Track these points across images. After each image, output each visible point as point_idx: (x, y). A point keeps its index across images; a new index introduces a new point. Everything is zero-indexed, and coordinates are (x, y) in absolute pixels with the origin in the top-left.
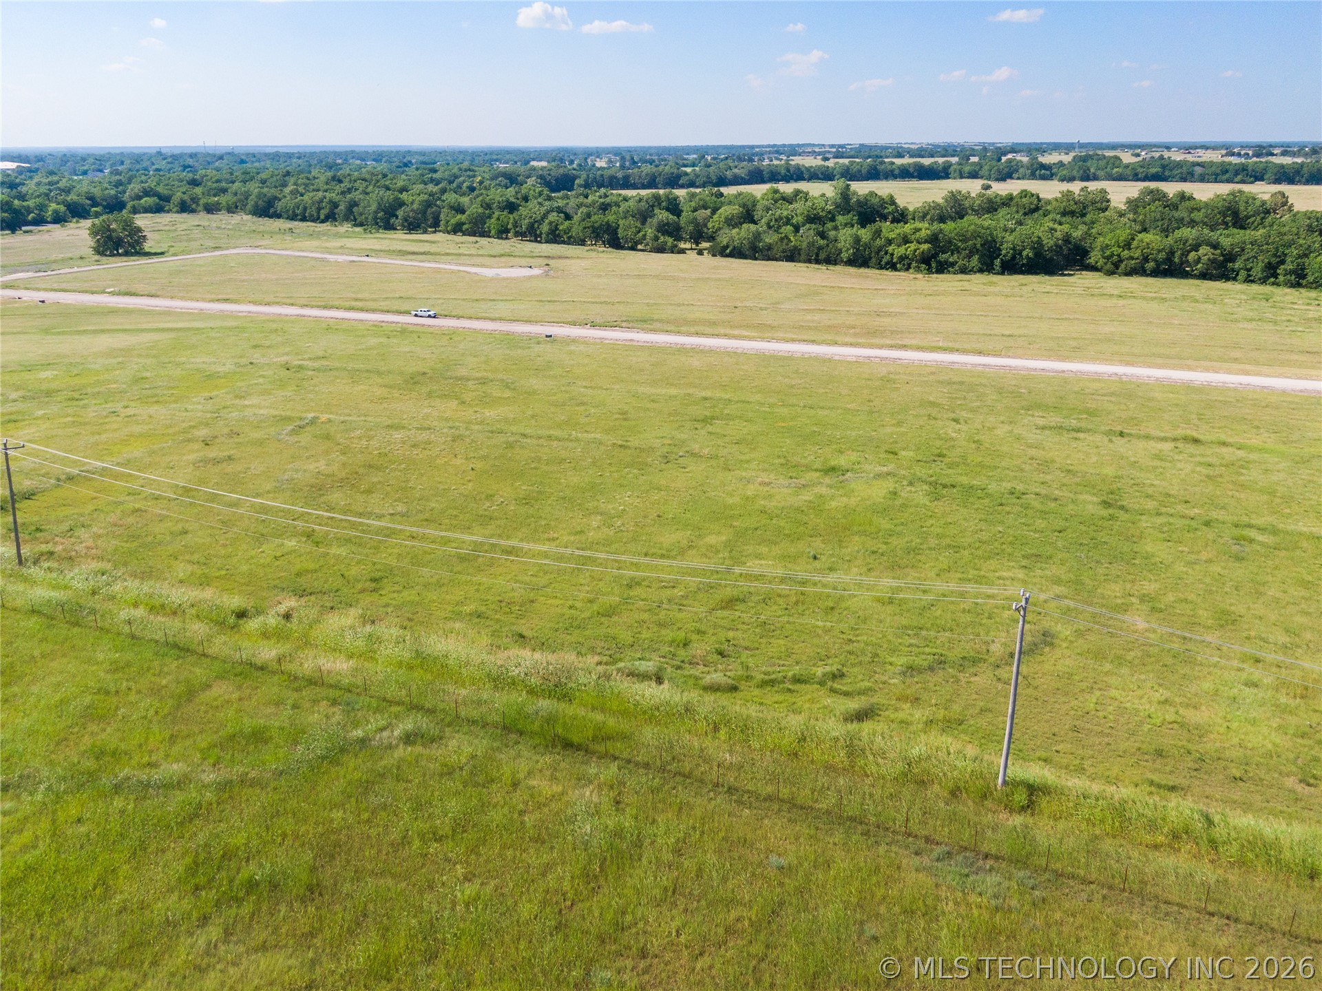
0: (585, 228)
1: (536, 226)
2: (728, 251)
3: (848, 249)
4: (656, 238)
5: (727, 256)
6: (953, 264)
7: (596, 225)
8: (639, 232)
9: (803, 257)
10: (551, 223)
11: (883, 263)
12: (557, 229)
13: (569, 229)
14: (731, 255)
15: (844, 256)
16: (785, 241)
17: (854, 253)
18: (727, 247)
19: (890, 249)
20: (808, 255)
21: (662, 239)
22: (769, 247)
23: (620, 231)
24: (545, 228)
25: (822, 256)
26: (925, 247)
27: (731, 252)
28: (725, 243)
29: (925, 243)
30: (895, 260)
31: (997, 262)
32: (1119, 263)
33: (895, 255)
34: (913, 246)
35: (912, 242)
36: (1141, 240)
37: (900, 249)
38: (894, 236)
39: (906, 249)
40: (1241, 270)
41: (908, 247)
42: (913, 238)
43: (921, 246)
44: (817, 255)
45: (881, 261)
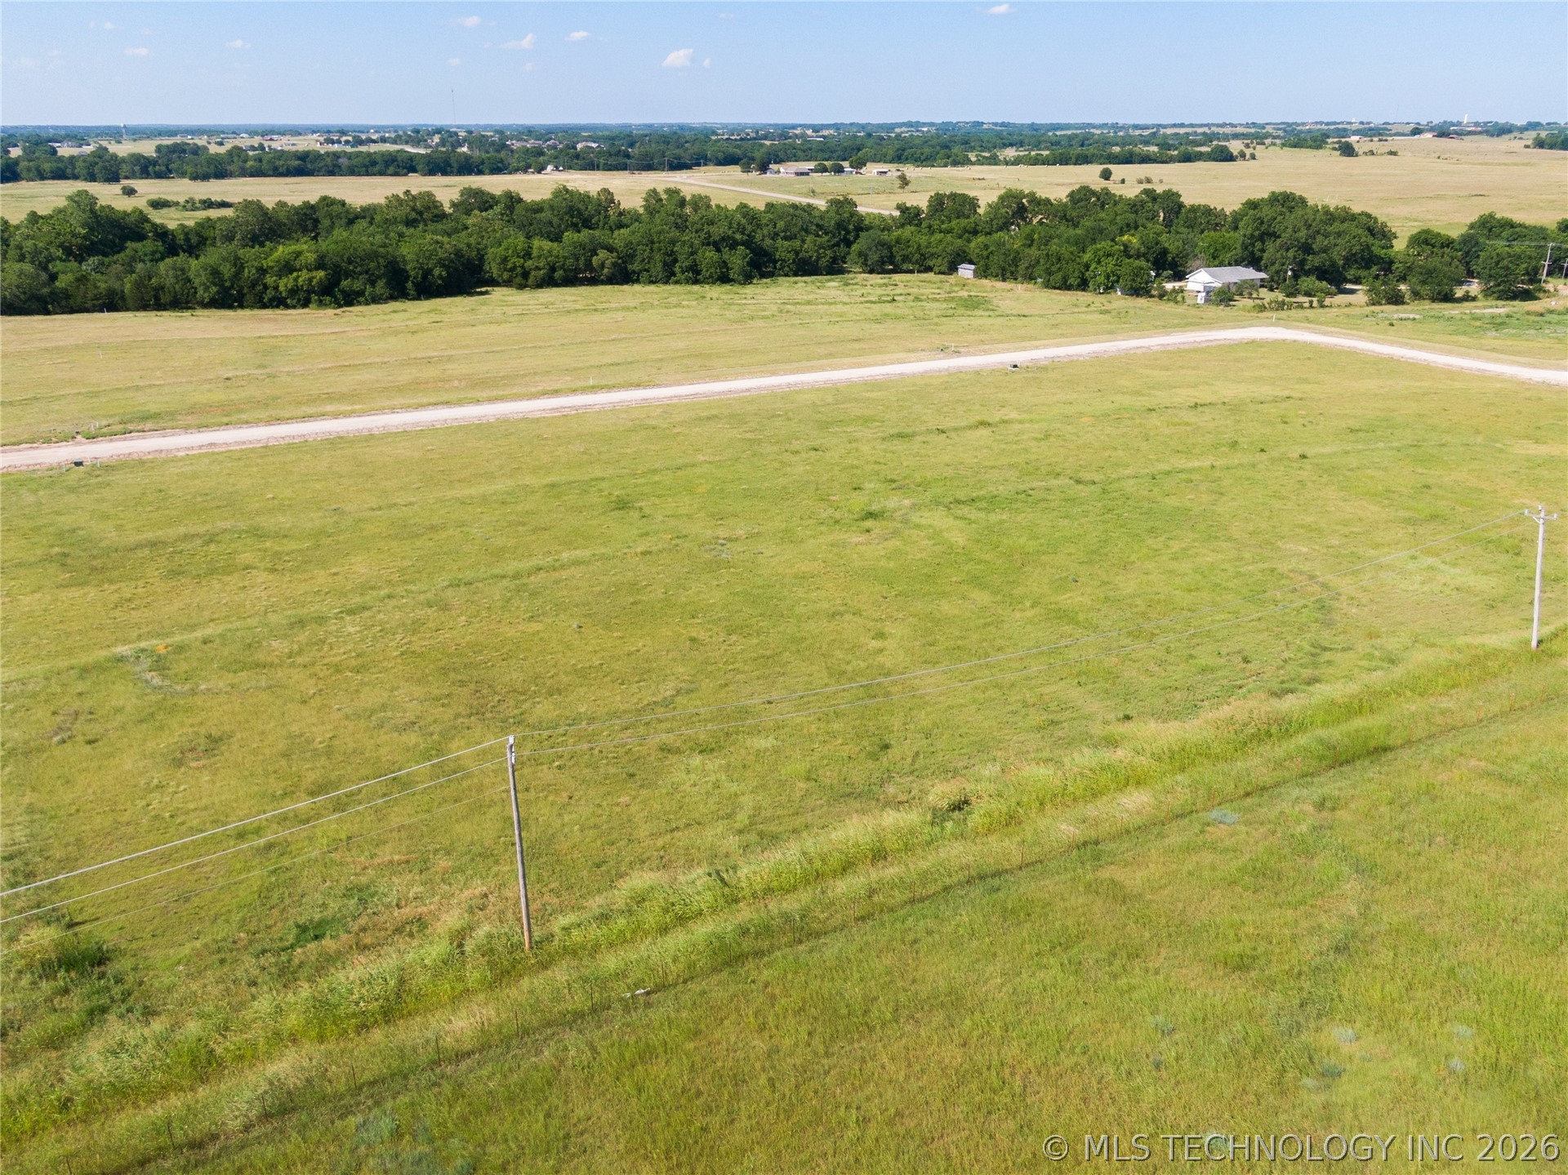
6: (362, 292)
11: (265, 300)
17: (217, 292)
29: (317, 269)
30: (283, 295)
31: (409, 285)
32: (526, 275)
33: (282, 288)
34: (304, 275)
35: (300, 270)
36: (540, 248)
37: (285, 280)
38: (271, 264)
39: (296, 279)
40: (641, 271)
41: (298, 277)
42: (297, 264)
43: (314, 273)
44: (157, 298)
45: (262, 297)
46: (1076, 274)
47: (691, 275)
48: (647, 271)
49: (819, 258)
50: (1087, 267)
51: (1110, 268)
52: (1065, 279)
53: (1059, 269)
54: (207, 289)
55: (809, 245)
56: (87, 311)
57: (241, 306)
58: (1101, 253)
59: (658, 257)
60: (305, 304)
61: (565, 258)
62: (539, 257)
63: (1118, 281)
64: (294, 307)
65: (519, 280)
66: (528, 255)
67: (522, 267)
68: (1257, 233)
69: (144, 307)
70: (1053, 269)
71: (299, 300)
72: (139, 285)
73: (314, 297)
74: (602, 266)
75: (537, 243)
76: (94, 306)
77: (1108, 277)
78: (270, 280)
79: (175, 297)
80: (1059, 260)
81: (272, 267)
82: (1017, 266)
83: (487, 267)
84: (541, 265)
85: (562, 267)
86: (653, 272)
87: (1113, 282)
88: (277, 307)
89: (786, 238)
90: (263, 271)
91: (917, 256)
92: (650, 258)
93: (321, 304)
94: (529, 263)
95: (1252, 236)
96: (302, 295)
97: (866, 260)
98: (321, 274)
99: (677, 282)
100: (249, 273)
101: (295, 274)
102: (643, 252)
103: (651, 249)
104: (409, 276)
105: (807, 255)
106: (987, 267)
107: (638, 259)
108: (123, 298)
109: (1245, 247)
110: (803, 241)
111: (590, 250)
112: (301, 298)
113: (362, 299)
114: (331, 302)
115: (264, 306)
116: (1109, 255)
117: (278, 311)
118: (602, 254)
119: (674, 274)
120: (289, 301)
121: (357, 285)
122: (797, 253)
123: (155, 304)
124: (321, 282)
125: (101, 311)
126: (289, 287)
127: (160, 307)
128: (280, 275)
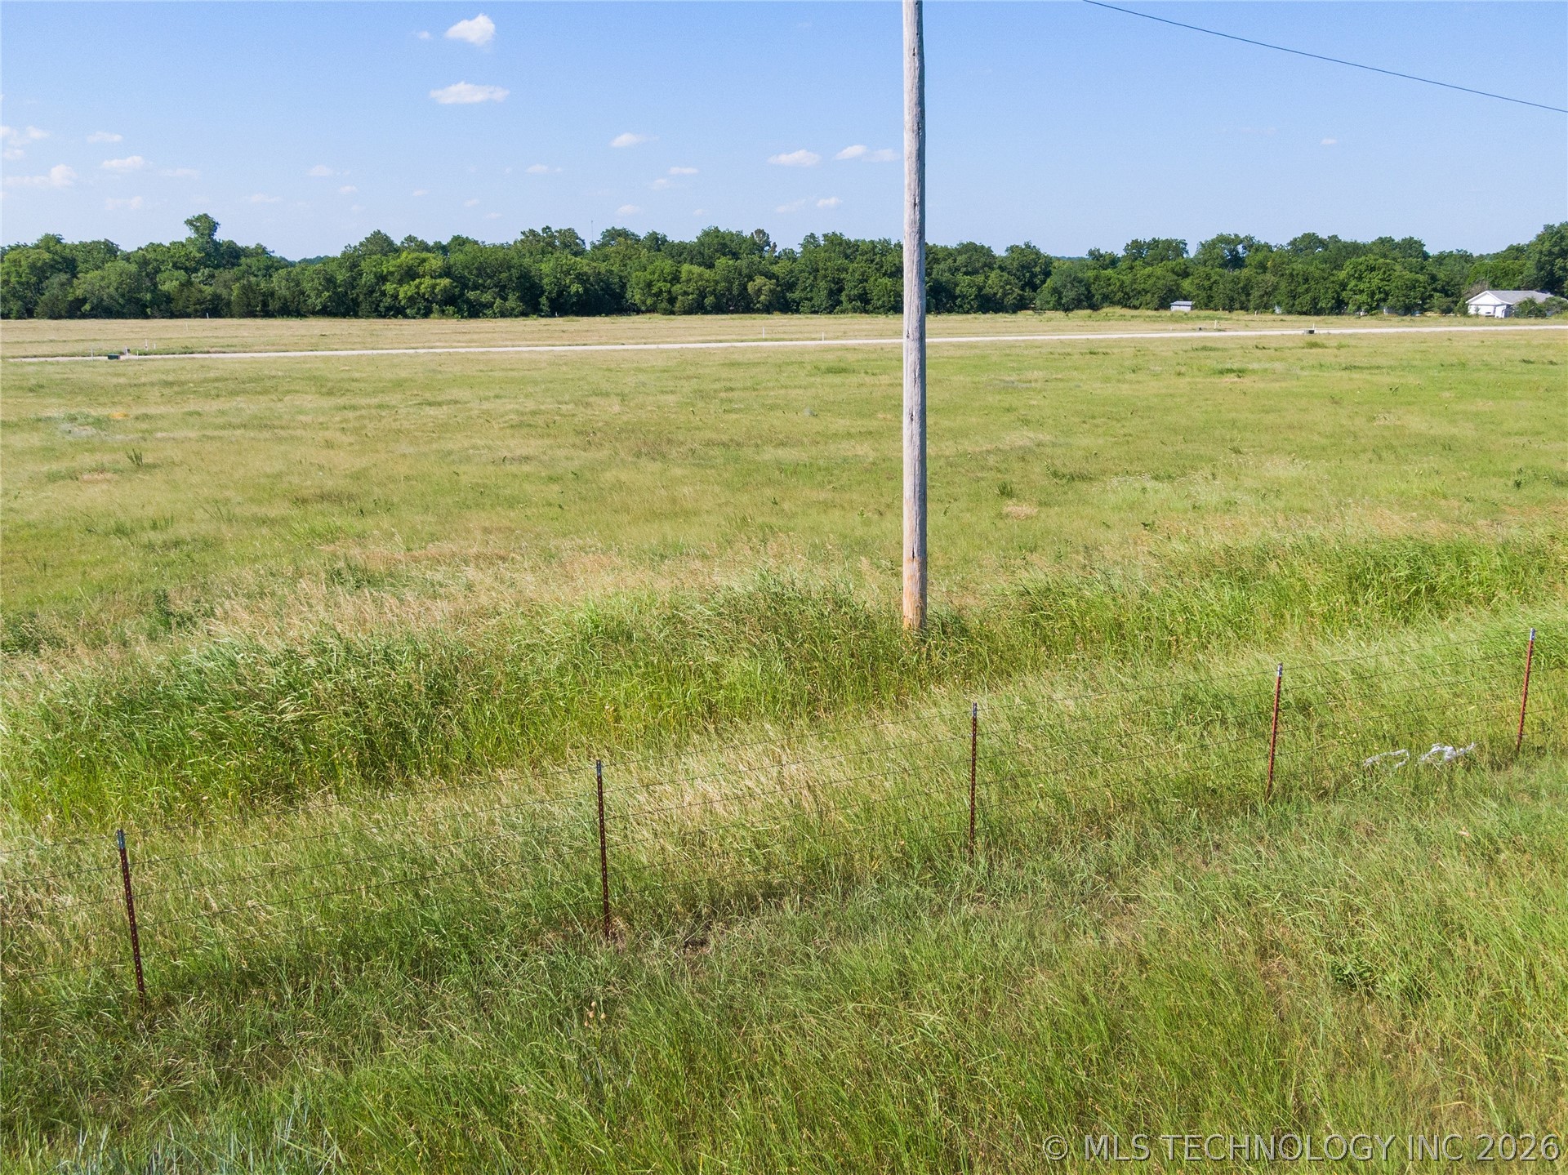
2: (87, 307)
3: (319, 292)
5: (84, 316)
6: (490, 305)
11: (382, 309)
15: (317, 302)
17: (330, 298)
20: (248, 305)
25: (274, 305)
29: (440, 276)
30: (402, 303)
31: (543, 300)
32: (672, 300)
33: (401, 296)
34: (427, 281)
35: (423, 276)
36: (690, 272)
37: (406, 287)
38: (391, 269)
39: (418, 287)
40: (801, 299)
41: (421, 284)
42: (421, 270)
43: (438, 281)
44: (265, 304)
45: (378, 306)
46: (1330, 294)
47: (859, 304)
48: (810, 300)
49: (1005, 295)
50: (1344, 286)
51: (1376, 282)
52: (1315, 301)
53: (1307, 291)
54: (319, 295)
55: (993, 282)
56: (188, 316)
57: (356, 316)
58: (1363, 267)
59: (822, 284)
60: (427, 314)
61: (717, 283)
62: (688, 281)
63: (1385, 300)
64: (413, 317)
65: (664, 305)
66: (675, 278)
67: (669, 292)
68: (1556, 249)
69: (252, 314)
70: (1301, 289)
71: (419, 309)
72: (247, 290)
73: (436, 307)
74: (759, 291)
75: (686, 267)
76: (196, 311)
77: (1373, 294)
78: (389, 287)
79: (285, 305)
80: (1306, 280)
81: (392, 273)
82: (1248, 295)
83: (629, 295)
84: (690, 290)
85: (713, 292)
86: (816, 301)
87: (1379, 301)
88: (395, 316)
89: (966, 273)
90: (382, 278)
91: (1120, 295)
92: (812, 286)
93: (443, 315)
94: (677, 288)
95: (1550, 253)
96: (422, 304)
97: (1060, 298)
98: (446, 282)
99: (843, 312)
100: (367, 279)
101: (417, 281)
102: (805, 280)
103: (815, 278)
104: (543, 292)
105: (992, 291)
106: (1210, 298)
107: (800, 286)
108: (228, 304)
109: (1540, 266)
110: (987, 277)
111: (746, 276)
112: (424, 307)
113: (489, 312)
114: (454, 313)
116: (1372, 269)
117: (394, 321)
118: (759, 280)
119: (839, 303)
120: (408, 311)
121: (486, 297)
122: (980, 289)
123: (262, 311)
124: (445, 290)
125: (204, 316)
126: (409, 294)
127: (267, 314)
128: (401, 282)
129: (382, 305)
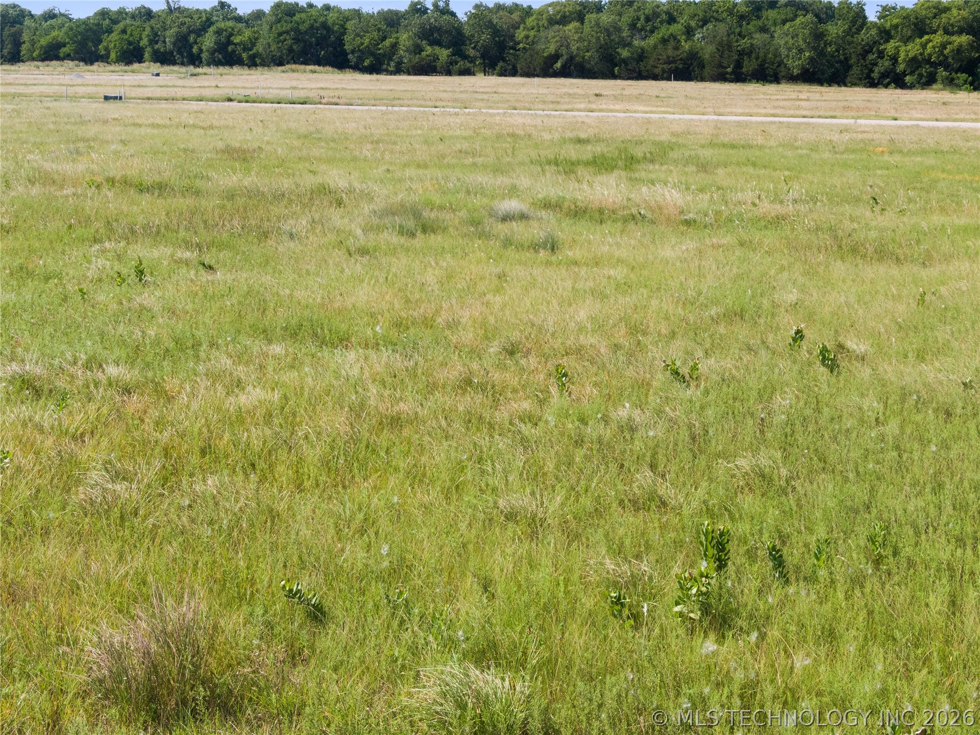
0: (280, 34)
1: (192, 38)
2: (558, 65)
3: (801, 51)
4: (418, 50)
5: (556, 75)
7: (303, 28)
8: (384, 38)
9: (707, 71)
10: (219, 32)
11: (875, 75)
12: (229, 42)
13: (253, 42)
14: (564, 73)
15: (795, 65)
16: (672, 43)
17: (811, 59)
18: (556, 57)
19: (890, 47)
20: (720, 66)
21: (429, 50)
22: (641, 56)
23: (347, 38)
24: (208, 41)
25: (749, 66)
26: (964, 39)
27: (564, 66)
28: (552, 48)
29: (961, 32)
30: (901, 67)
33: (902, 59)
34: (938, 38)
35: (935, 32)
37: (910, 46)
39: (924, 46)
41: (929, 42)
43: (953, 38)
44: (739, 65)
45: (872, 71)
56: (655, 78)
57: (843, 83)
60: (928, 82)
64: (911, 87)
69: (721, 77)
71: (921, 76)
72: (724, 47)
73: (942, 73)
76: (664, 71)
79: (761, 65)
90: (885, 34)
93: (951, 84)
96: (926, 70)
100: (867, 34)
101: (926, 37)
108: (701, 64)
114: (965, 82)
115: (873, 84)
120: (906, 78)
123: (733, 72)
124: (959, 50)
125: (669, 79)
126: (911, 55)
127: (739, 77)
128: (906, 40)
129: (876, 69)
